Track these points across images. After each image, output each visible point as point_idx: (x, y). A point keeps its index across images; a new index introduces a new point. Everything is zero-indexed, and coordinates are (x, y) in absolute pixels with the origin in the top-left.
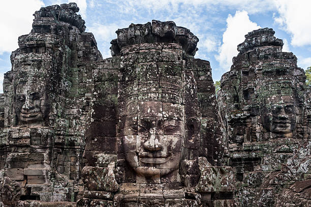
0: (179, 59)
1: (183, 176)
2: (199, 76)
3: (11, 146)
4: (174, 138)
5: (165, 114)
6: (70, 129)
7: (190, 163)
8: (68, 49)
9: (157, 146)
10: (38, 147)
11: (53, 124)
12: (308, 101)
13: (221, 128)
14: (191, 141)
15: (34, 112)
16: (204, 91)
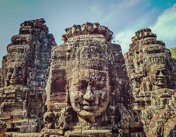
0: (103, 44)
1: (109, 117)
2: (115, 54)
3: (4, 98)
4: (102, 92)
5: (96, 77)
6: (39, 87)
7: (113, 108)
8: (39, 43)
9: (92, 98)
10: (20, 98)
11: (29, 84)
12: (175, 67)
13: (130, 84)
14: (113, 93)
15: (19, 78)
16: (119, 62)
